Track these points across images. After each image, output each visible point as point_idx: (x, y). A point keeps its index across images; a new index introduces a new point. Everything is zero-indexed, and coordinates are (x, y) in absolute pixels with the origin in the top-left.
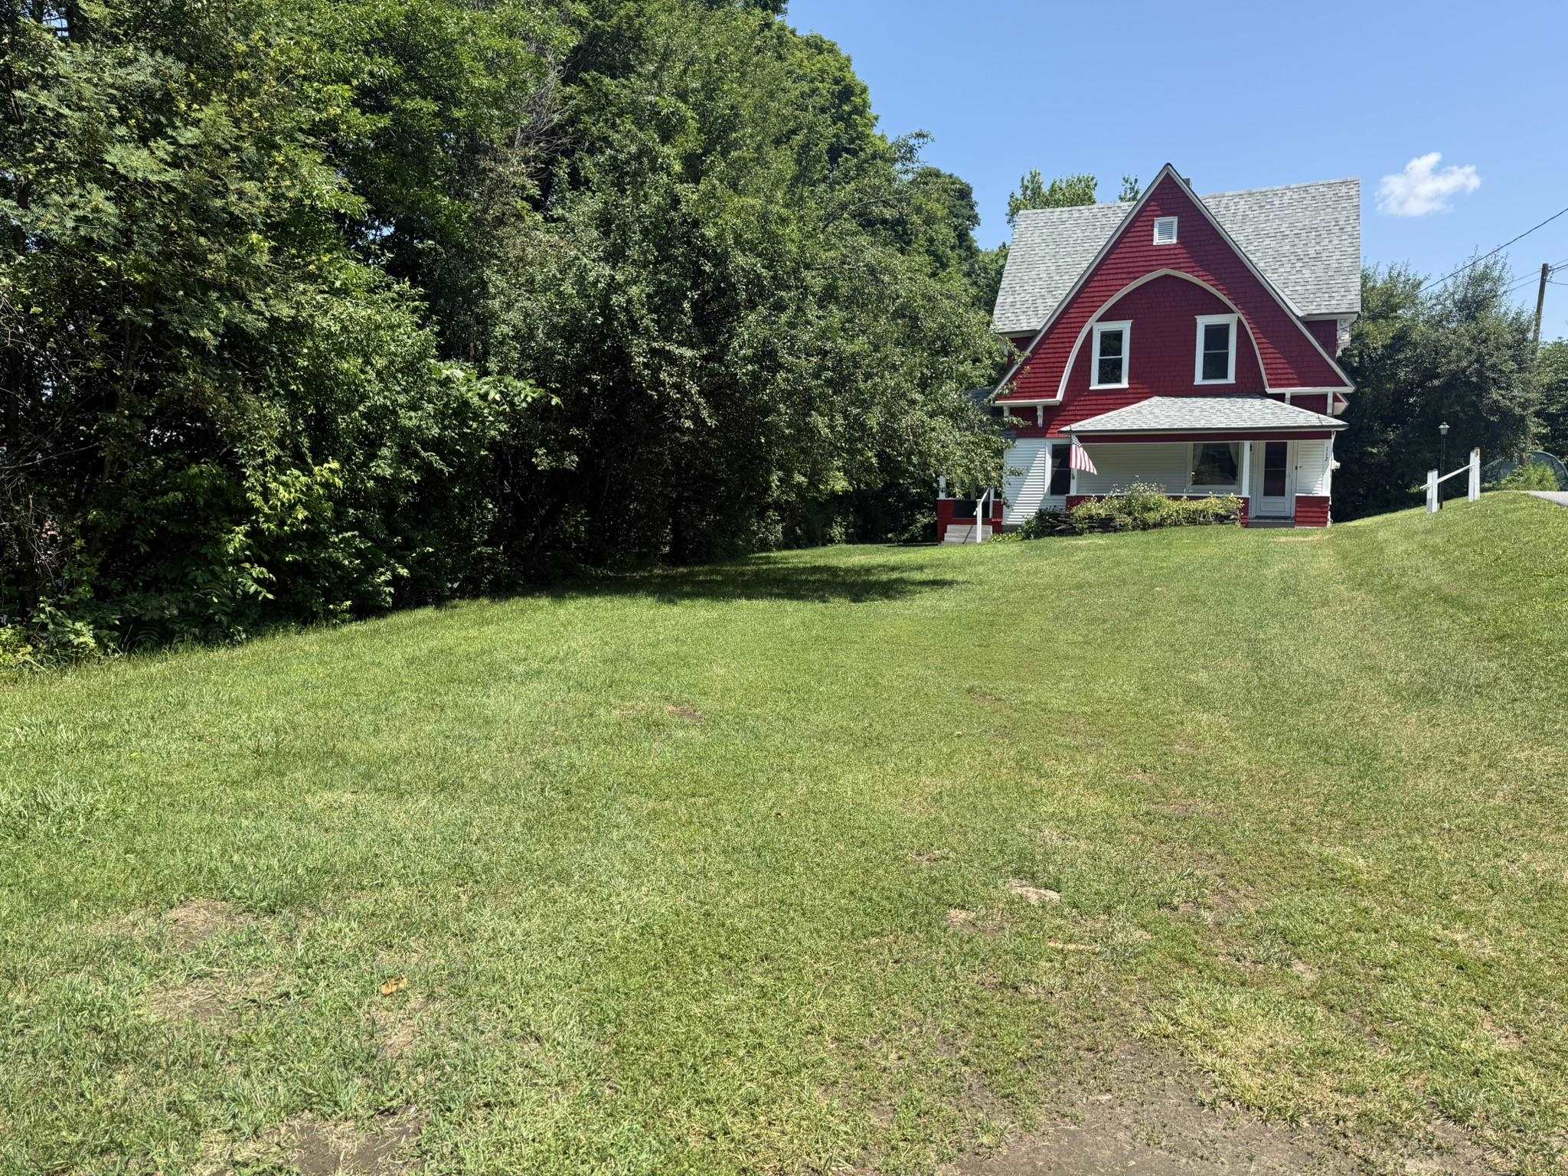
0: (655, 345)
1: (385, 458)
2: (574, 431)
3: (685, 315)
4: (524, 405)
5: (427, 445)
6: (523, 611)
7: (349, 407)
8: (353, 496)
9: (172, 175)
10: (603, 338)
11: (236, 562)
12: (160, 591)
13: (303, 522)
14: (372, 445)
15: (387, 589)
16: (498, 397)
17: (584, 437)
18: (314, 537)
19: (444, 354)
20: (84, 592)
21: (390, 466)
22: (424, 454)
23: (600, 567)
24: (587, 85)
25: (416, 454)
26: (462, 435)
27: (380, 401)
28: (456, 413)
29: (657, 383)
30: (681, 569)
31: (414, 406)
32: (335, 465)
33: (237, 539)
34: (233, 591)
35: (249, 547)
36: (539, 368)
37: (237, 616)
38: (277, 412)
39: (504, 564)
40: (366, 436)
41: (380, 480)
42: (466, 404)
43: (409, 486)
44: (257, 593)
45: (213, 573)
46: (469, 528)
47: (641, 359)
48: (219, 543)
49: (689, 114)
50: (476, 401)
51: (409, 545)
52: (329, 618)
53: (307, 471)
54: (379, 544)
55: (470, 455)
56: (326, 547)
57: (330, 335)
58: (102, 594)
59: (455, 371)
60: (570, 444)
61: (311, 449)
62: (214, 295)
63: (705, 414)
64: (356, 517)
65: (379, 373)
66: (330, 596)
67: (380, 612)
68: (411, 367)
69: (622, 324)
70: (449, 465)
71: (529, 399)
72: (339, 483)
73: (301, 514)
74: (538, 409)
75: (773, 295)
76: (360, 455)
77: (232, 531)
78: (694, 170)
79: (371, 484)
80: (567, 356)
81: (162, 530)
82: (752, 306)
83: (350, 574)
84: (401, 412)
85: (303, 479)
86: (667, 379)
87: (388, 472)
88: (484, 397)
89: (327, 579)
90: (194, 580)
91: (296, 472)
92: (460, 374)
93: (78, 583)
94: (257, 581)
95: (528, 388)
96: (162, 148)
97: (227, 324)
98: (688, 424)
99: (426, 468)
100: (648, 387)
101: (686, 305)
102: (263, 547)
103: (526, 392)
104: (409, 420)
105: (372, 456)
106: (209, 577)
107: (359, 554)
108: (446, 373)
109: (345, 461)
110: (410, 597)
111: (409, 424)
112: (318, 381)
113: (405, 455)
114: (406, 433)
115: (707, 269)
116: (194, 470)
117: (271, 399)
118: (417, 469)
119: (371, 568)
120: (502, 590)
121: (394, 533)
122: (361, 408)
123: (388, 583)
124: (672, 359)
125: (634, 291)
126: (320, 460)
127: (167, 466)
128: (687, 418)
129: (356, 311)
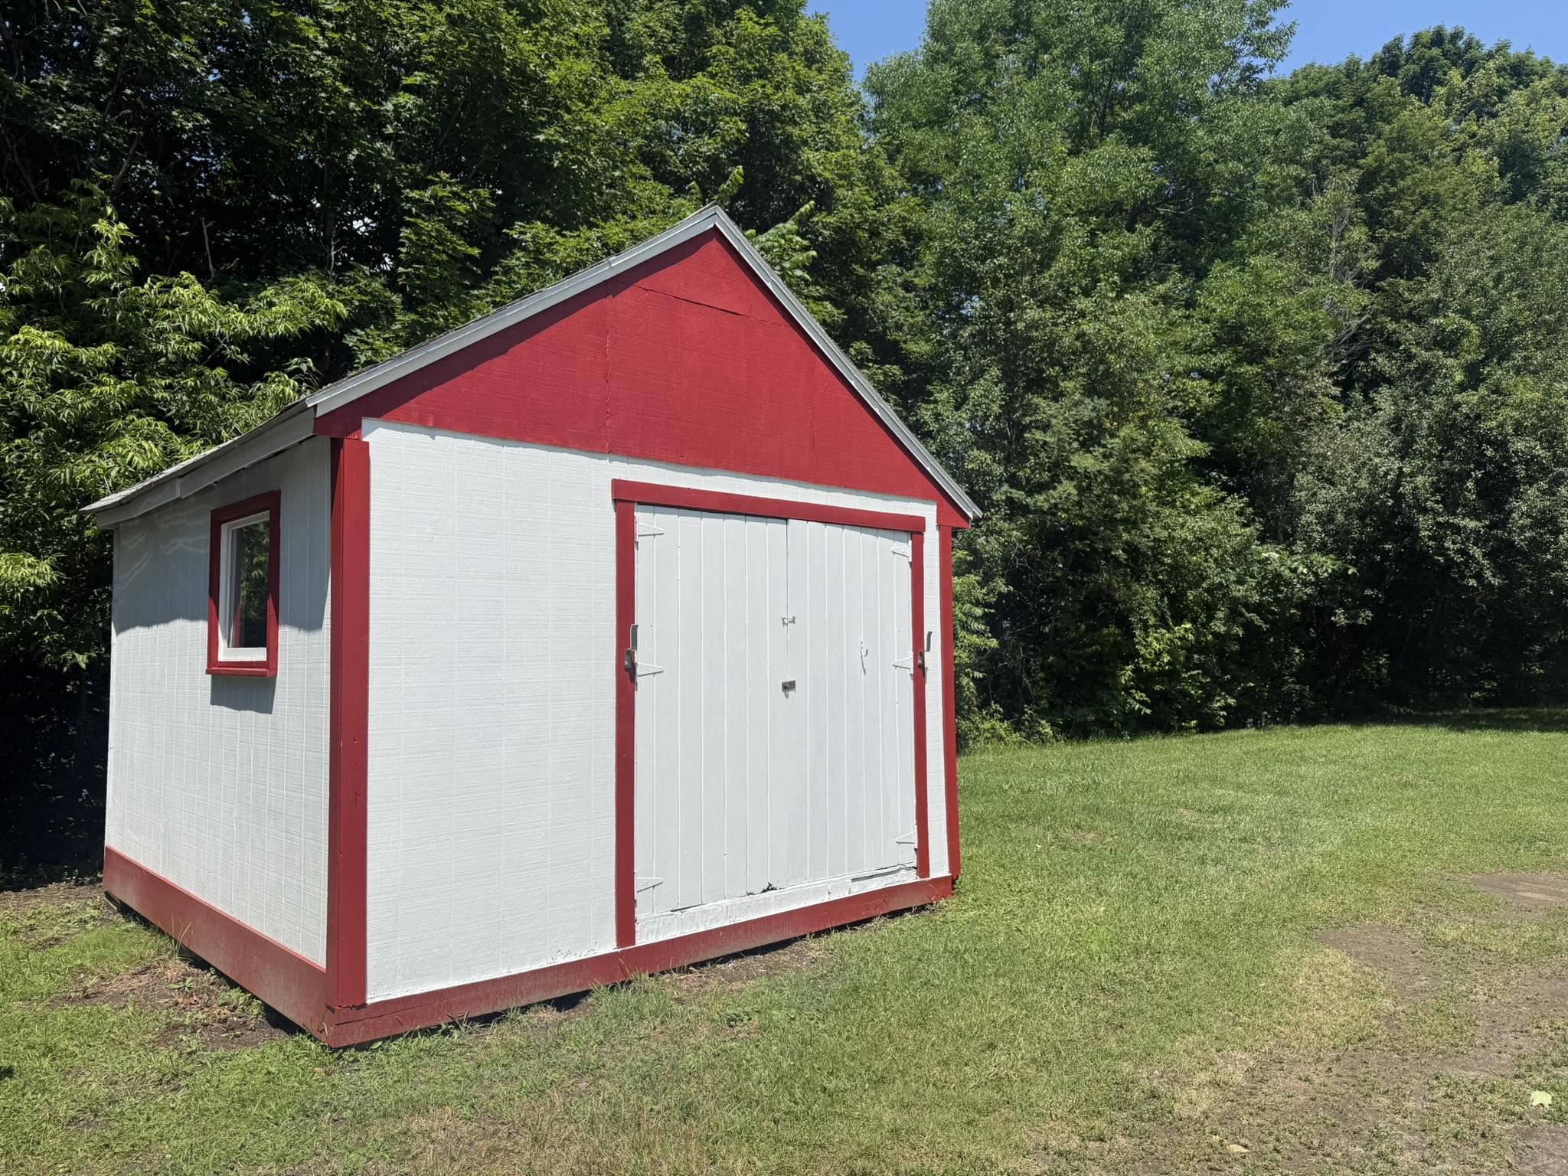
0: (1440, 519)
1: (1220, 619)
2: (1368, 592)
3: (1469, 491)
4: (1326, 575)
5: (1249, 607)
6: (1326, 733)
7: (1197, 585)
8: (1199, 647)
9: (1105, 466)
10: (1394, 515)
11: (1127, 689)
12: (1082, 706)
13: (1167, 664)
14: (1210, 609)
15: (1222, 713)
16: (1305, 571)
17: (1377, 596)
18: (1171, 675)
19: (1262, 540)
20: (1044, 703)
21: (1224, 625)
22: (1247, 615)
23: (1402, 706)
24: (1384, 291)
25: (1242, 615)
26: (1276, 600)
27: (1217, 580)
28: (1271, 583)
29: (1442, 550)
30: (1491, 710)
31: (1240, 581)
32: (1189, 626)
33: (1127, 674)
34: (1123, 707)
35: (1132, 680)
36: (1338, 543)
37: (1125, 725)
38: (1152, 593)
39: (1310, 699)
40: (1206, 603)
41: (1216, 635)
42: (1279, 575)
43: (1236, 637)
44: (1140, 710)
45: (1113, 695)
46: (1280, 669)
47: (1427, 533)
48: (1116, 677)
49: (1472, 328)
50: (1287, 573)
51: (1235, 680)
52: (1182, 730)
53: (1169, 629)
54: (1215, 679)
55: (1282, 614)
56: (1180, 682)
57: (1185, 541)
58: (1052, 705)
59: (1271, 553)
60: (1367, 602)
61: (1171, 616)
62: (1121, 528)
63: (1488, 574)
64: (1199, 660)
65: (1216, 560)
66: (1183, 716)
67: (1217, 729)
68: (1240, 553)
69: (1409, 506)
70: (1266, 623)
71: (1330, 571)
72: (1191, 637)
73: (1166, 659)
74: (1338, 576)
75: (1552, 471)
76: (1203, 618)
77: (1123, 669)
78: (1474, 377)
79: (1210, 637)
80: (1361, 534)
81: (1082, 667)
82: (1531, 480)
83: (1196, 700)
84: (1232, 586)
85: (1167, 635)
86: (1452, 547)
87: (1223, 629)
88: (1294, 570)
89: (1180, 703)
90: (1101, 700)
91: (1164, 631)
92: (1275, 555)
93: (1041, 698)
94: (1139, 702)
95: (1329, 562)
96: (1099, 451)
97: (1127, 543)
98: (1472, 582)
99: (1248, 626)
100: (1435, 554)
101: (1470, 484)
102: (1143, 680)
103: (1327, 565)
104: (1238, 591)
105: (1211, 618)
106: (1110, 698)
107: (1202, 686)
108: (1265, 555)
109: (1193, 621)
110: (1236, 720)
111: (1238, 594)
112: (1175, 570)
113: (1233, 616)
114: (1235, 601)
115: (1489, 453)
116: (1105, 631)
117: (1148, 585)
118: (1242, 625)
119: (1209, 697)
120: (1308, 719)
121: (1225, 673)
122: (1204, 585)
123: (1222, 708)
124: (1457, 529)
125: (1420, 480)
126: (1179, 623)
127: (1087, 629)
128: (1471, 577)
129: (1205, 523)
